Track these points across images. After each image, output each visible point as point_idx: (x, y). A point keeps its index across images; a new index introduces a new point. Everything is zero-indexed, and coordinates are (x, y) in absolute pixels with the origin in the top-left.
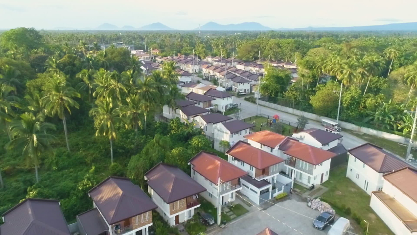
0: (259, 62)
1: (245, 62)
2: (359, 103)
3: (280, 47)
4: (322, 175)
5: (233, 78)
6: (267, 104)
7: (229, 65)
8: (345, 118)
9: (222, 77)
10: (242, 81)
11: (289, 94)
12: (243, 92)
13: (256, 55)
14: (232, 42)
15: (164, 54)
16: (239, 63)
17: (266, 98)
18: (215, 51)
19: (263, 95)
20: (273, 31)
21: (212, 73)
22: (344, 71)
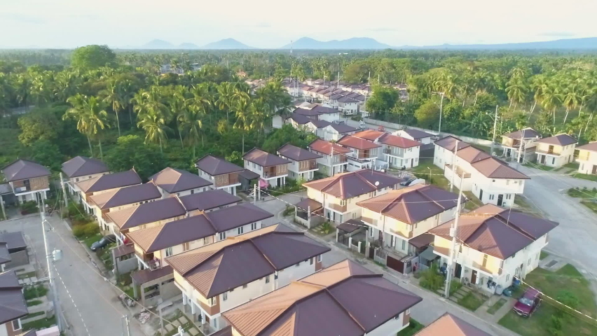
0: (368, 85)
1: (352, 84)
2: (458, 114)
3: (394, 68)
4: (412, 160)
5: (339, 99)
6: (374, 121)
7: (333, 87)
8: (446, 129)
9: (327, 98)
10: (349, 101)
11: (395, 110)
12: (349, 113)
13: (365, 77)
14: (336, 63)
15: (254, 76)
16: (346, 86)
17: (374, 116)
18: (316, 73)
19: (371, 113)
20: (390, 50)
21: (314, 95)
22: (449, 86)
